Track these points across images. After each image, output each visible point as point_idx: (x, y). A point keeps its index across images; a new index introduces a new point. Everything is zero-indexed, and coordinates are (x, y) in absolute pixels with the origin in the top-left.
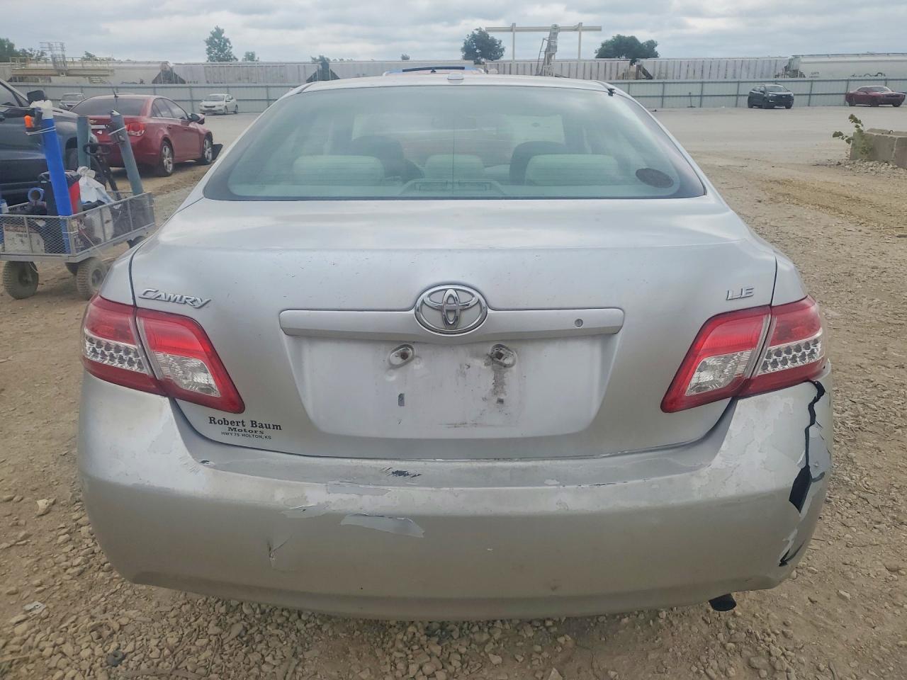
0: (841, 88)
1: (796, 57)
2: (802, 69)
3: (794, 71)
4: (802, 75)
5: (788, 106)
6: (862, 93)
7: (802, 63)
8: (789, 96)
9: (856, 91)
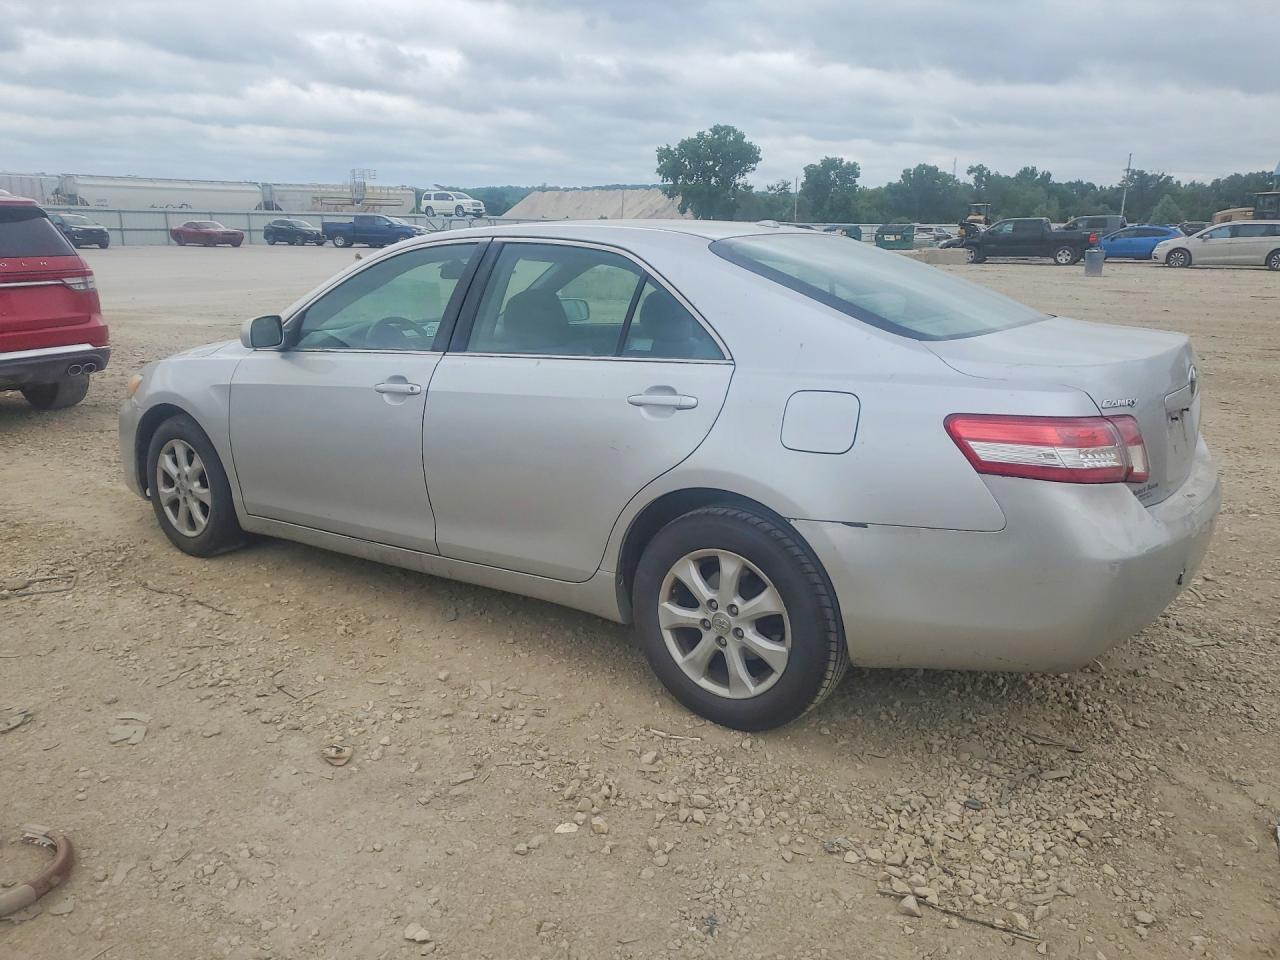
0: (158, 221)
1: (69, 176)
2: (82, 193)
3: (70, 196)
4: (83, 202)
5: (104, 245)
6: (191, 230)
7: (79, 185)
8: (101, 231)
9: (181, 226)
